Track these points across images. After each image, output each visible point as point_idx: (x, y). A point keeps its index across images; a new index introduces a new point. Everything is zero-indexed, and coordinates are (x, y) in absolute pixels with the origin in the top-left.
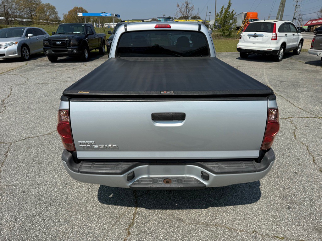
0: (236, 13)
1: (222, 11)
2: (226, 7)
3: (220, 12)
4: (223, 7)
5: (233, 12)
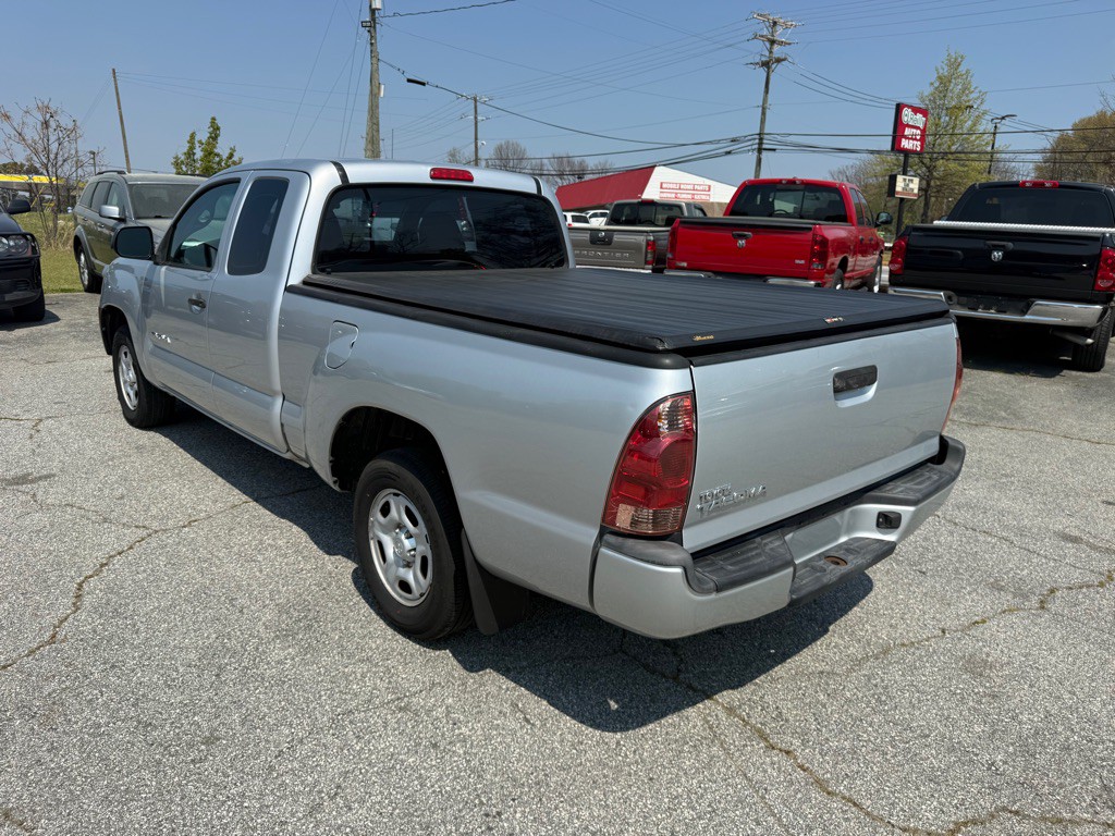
0: (241, 160)
1: (192, 148)
2: (203, 136)
3: (186, 151)
4: (193, 136)
5: (231, 156)
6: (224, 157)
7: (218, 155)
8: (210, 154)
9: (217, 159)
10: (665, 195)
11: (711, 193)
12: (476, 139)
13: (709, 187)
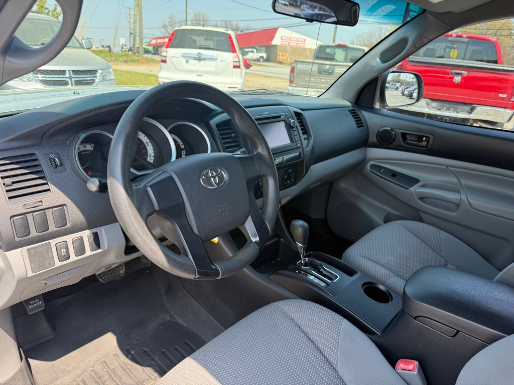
6: (51, 10)
7: (47, 9)
8: (42, 7)
9: (47, 11)
10: (283, 43)
11: (306, 43)
12: (186, 9)
13: (305, 40)
